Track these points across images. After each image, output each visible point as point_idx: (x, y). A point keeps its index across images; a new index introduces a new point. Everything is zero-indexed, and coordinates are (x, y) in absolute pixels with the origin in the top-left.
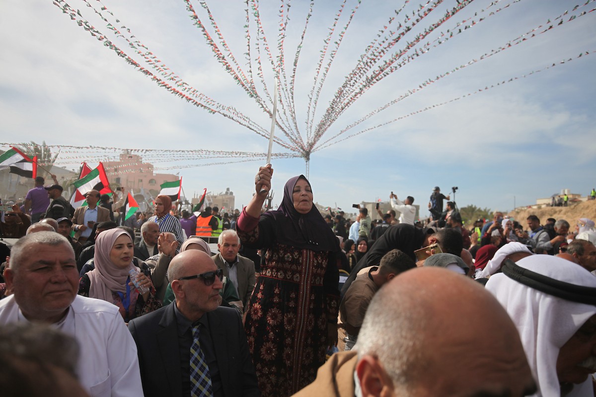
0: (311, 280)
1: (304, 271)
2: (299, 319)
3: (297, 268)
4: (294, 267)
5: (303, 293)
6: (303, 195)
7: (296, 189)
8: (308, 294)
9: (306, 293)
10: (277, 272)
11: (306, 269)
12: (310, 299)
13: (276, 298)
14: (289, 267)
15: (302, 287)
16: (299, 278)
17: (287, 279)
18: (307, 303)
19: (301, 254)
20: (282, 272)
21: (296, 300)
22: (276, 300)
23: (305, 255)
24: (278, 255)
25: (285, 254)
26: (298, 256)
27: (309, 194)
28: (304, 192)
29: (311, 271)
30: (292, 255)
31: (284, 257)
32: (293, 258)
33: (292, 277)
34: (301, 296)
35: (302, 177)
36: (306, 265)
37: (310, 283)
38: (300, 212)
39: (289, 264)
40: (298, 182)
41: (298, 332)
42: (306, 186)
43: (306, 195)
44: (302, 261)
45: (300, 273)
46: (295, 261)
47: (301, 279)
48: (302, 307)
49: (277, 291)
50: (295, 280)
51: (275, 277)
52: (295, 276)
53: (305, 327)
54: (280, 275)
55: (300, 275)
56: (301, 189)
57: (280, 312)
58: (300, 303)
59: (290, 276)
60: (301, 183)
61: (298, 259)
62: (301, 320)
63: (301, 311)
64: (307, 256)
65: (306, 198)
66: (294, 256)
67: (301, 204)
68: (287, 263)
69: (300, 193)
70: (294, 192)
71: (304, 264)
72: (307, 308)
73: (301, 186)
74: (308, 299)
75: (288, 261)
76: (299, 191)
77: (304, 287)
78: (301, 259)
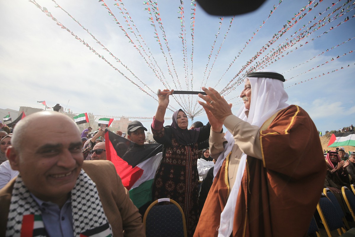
0: (192, 163)
1: (187, 159)
2: (187, 186)
3: (184, 157)
4: (182, 157)
5: (188, 171)
6: (182, 119)
7: (178, 117)
8: (191, 171)
9: (190, 171)
10: (173, 160)
11: (188, 158)
12: (192, 174)
13: (171, 175)
14: (179, 157)
15: (187, 168)
16: (185, 163)
17: (178, 164)
18: (191, 177)
19: (185, 150)
20: (175, 160)
21: (185, 175)
22: (171, 176)
23: (187, 150)
24: (173, 150)
25: (177, 150)
26: (184, 151)
27: (185, 118)
28: (182, 118)
29: (191, 158)
30: (180, 151)
31: (176, 152)
32: (181, 152)
33: (181, 163)
34: (187, 173)
35: (181, 110)
36: (188, 155)
37: (192, 165)
38: (182, 128)
39: (179, 156)
40: (179, 113)
41: (187, 193)
42: (184, 115)
43: (184, 119)
44: (186, 153)
45: (186, 160)
46: (182, 154)
47: (186, 163)
48: (188, 179)
49: (172, 171)
50: (183, 164)
51: (171, 163)
52: (183, 162)
53: (190, 190)
54: (175, 162)
55: (186, 161)
56: (181, 117)
57: (174, 183)
58: (187, 177)
59: (180, 162)
60: (181, 113)
61: (184, 152)
62: (188, 186)
63: (188, 182)
64: (188, 150)
65: (184, 121)
66: (182, 151)
67: (182, 124)
68: (178, 155)
69: (181, 118)
70: (177, 118)
71: (187, 155)
72: (191, 179)
73: (181, 115)
74: (191, 174)
75: (179, 154)
76: (180, 117)
77: (188, 168)
78: (185, 152)
